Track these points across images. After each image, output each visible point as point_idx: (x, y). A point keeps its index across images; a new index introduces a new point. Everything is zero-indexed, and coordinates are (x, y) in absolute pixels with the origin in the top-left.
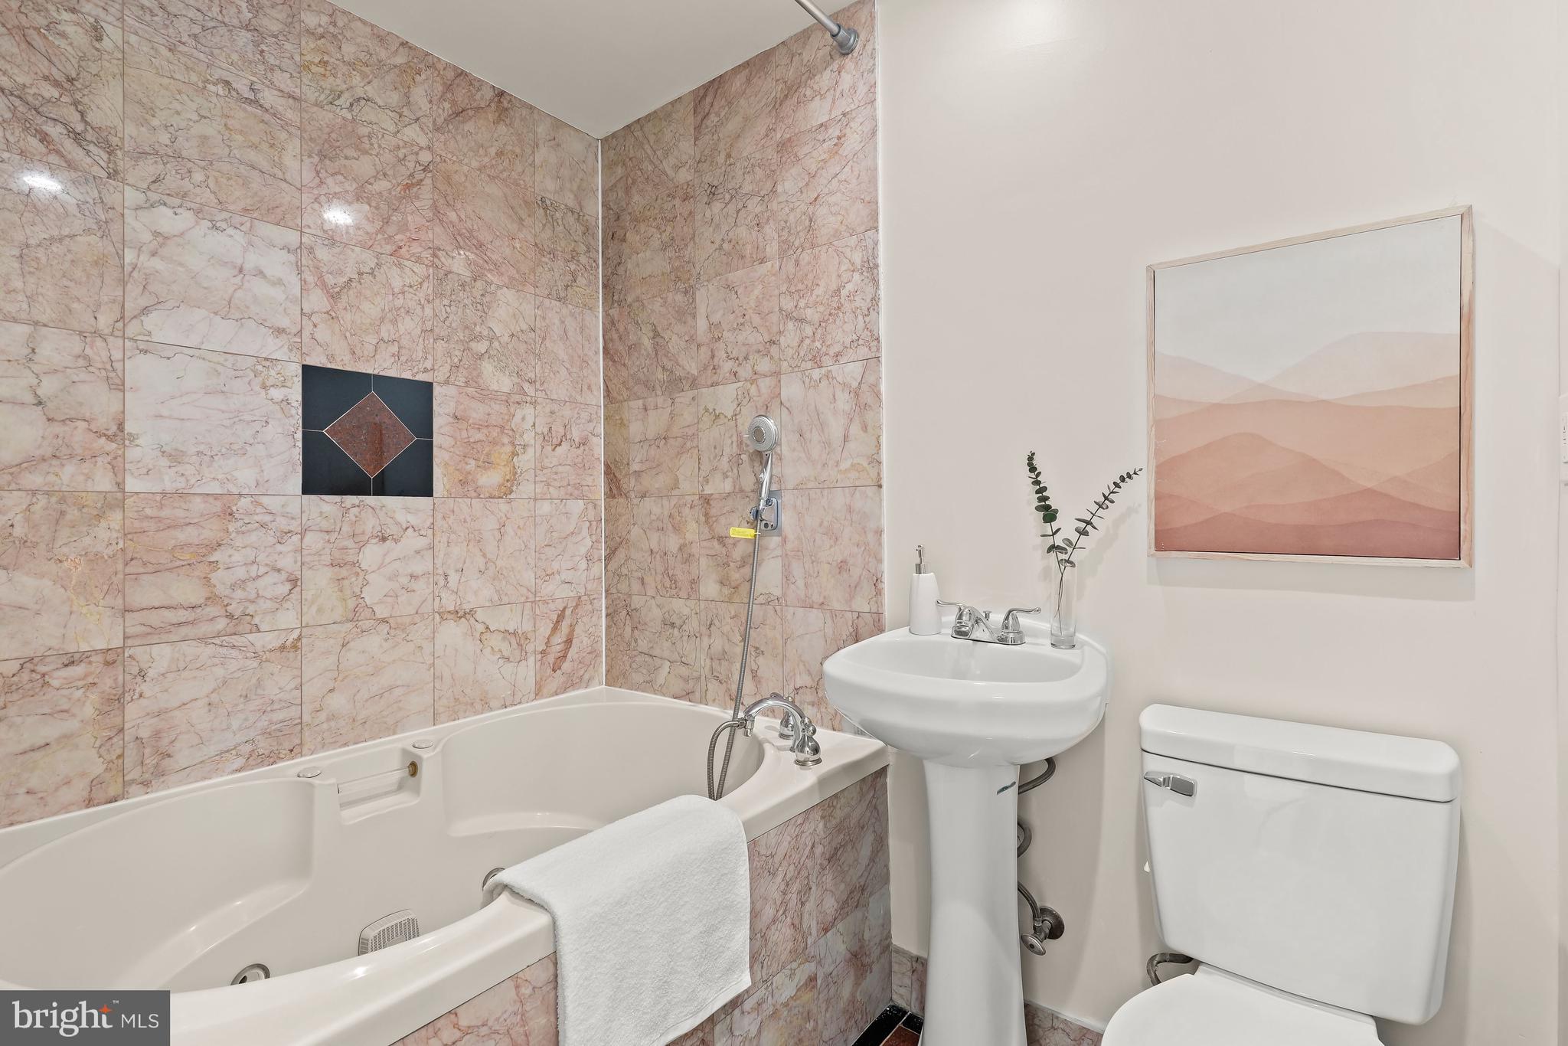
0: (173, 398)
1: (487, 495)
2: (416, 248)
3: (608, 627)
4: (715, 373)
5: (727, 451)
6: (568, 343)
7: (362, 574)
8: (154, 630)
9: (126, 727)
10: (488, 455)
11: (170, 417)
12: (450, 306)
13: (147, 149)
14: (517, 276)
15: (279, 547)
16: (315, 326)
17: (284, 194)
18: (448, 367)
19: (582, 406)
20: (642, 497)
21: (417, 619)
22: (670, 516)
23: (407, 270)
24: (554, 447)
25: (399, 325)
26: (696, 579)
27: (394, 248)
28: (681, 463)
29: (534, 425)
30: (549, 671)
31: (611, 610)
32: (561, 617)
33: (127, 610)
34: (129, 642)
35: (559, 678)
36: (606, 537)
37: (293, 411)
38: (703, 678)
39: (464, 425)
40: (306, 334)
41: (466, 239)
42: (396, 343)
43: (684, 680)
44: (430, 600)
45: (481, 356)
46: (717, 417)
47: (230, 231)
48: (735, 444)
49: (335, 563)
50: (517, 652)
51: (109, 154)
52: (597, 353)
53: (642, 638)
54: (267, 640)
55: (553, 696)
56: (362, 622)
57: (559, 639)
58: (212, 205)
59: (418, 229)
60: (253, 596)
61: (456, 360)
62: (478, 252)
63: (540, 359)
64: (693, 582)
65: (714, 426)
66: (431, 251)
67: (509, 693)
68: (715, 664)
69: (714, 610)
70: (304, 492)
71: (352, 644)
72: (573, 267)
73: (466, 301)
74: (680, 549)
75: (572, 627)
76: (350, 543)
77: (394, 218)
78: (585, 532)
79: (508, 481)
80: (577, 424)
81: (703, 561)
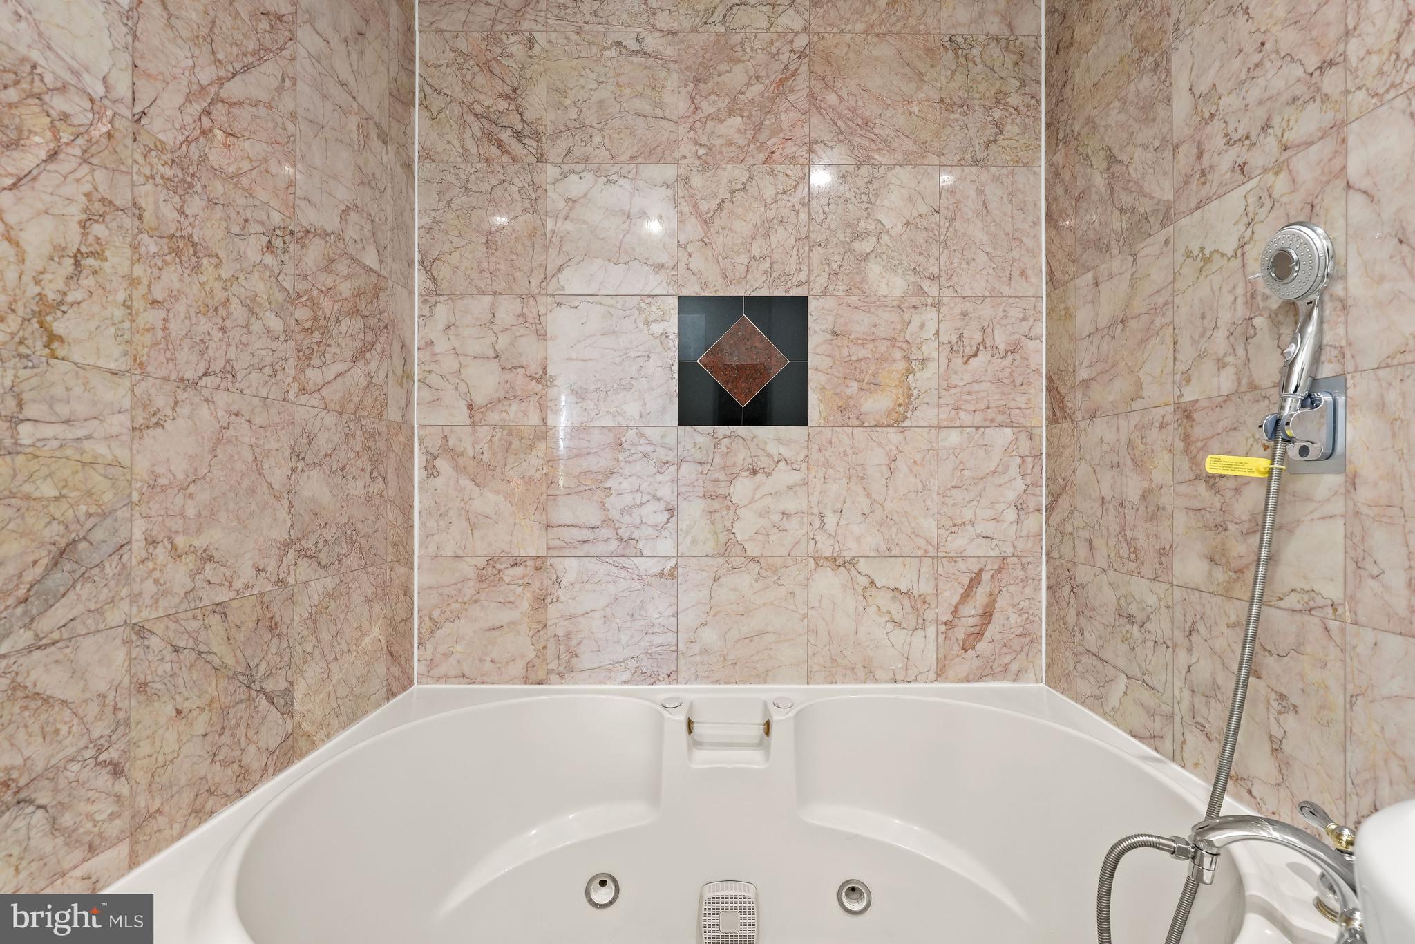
0: (579, 342)
1: (873, 423)
2: (790, 148)
3: (1049, 605)
4: (1204, 183)
5: (1225, 317)
6: (989, 219)
7: (733, 508)
8: (567, 545)
9: (549, 624)
10: (874, 375)
11: (577, 359)
12: (829, 204)
13: (563, 128)
14: (914, 148)
15: (659, 477)
16: (690, 256)
17: (664, 132)
18: (826, 276)
19: (1011, 300)
20: (1091, 418)
21: (790, 561)
22: (1130, 444)
23: (780, 175)
24: (966, 359)
25: (772, 238)
26: (1167, 548)
27: (767, 155)
28: (1146, 355)
29: (937, 333)
30: (957, 648)
31: (1052, 582)
32: (975, 580)
33: (549, 526)
34: (551, 553)
35: (970, 662)
36: (1048, 479)
37: (671, 344)
38: (1177, 719)
39: (845, 341)
40: (682, 265)
41: (849, 123)
42: (768, 259)
43: (1148, 712)
44: (804, 543)
45: (865, 257)
46: (1207, 260)
47: (621, 181)
48: (1240, 301)
49: (708, 495)
50: (912, 618)
51: (538, 141)
52: (1036, 224)
53: (1090, 629)
54: (648, 565)
55: (962, 682)
56: (733, 558)
57: (972, 610)
58: (607, 161)
59: (793, 126)
60: (638, 522)
61: (835, 266)
62: (862, 132)
63: (946, 247)
64: (1163, 553)
65: (1201, 278)
66: (806, 148)
67: (901, 665)
68: (1199, 702)
69: (1199, 608)
70: (680, 424)
71: (723, 580)
72: (997, 114)
73: (848, 195)
74: (1143, 497)
75: (992, 598)
76: (721, 475)
77: (767, 122)
78: (1014, 471)
79: (900, 405)
80: (1002, 326)
81: (1181, 519)
